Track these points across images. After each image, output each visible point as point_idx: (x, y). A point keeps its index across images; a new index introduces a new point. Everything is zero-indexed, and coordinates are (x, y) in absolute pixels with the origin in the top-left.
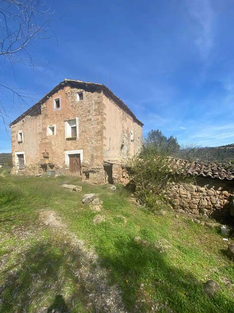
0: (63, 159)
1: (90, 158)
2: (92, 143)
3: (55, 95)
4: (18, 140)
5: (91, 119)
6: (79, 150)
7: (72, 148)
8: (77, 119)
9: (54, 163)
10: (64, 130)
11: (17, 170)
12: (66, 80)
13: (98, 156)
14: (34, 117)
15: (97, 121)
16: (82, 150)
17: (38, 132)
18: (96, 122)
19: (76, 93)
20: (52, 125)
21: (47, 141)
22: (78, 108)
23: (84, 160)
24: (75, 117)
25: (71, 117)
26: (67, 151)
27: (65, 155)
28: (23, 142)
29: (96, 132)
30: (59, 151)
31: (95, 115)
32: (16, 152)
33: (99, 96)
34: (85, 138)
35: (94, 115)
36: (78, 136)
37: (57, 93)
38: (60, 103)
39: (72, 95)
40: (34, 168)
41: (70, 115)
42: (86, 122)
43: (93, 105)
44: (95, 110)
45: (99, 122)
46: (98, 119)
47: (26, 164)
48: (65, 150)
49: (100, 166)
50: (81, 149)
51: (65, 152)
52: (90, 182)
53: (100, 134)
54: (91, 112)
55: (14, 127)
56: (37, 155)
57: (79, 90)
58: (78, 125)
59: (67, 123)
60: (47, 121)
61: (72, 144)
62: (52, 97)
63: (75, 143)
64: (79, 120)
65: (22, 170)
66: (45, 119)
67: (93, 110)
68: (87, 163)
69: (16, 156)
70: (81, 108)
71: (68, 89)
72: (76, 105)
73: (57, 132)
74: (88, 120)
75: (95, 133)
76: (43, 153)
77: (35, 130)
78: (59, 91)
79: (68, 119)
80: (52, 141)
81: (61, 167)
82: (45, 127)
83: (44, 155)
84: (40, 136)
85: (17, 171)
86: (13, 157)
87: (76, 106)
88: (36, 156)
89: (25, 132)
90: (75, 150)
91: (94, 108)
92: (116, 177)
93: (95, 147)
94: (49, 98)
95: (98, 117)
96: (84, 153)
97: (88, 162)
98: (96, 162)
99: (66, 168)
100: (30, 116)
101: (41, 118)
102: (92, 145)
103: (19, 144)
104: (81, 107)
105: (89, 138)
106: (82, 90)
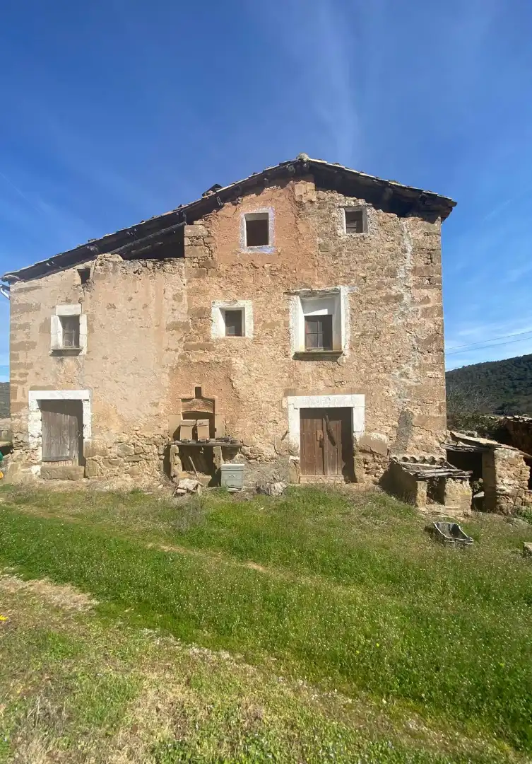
0: (281, 423)
1: (395, 423)
2: (405, 375)
3: (246, 199)
4: (53, 344)
5: (398, 298)
6: (349, 397)
7: (321, 386)
8: (345, 291)
9: (239, 438)
10: (286, 324)
11: (38, 464)
12: (306, 158)
13: (427, 418)
14: (150, 265)
15: (426, 306)
16: (362, 397)
17: (168, 320)
18: (420, 307)
19: (340, 207)
20: (235, 301)
21: (210, 356)
22: (348, 255)
23: (368, 430)
24: (337, 284)
25: (316, 283)
26: (298, 398)
27: (286, 409)
28: (84, 352)
29: (418, 341)
30: (264, 393)
31: (417, 287)
32: (33, 389)
33: (429, 229)
34: (375, 355)
35: (411, 285)
36: (347, 347)
37: (258, 194)
38: (271, 228)
39: (324, 212)
40: (138, 457)
41: (314, 275)
42: (381, 306)
43: (408, 255)
44: (415, 271)
45: (432, 309)
46: (426, 300)
47: (92, 437)
48: (288, 392)
49: (433, 452)
50: (359, 392)
51: (291, 399)
52: (453, 511)
53: (434, 346)
54: (400, 275)
55: (28, 290)
56: (156, 405)
57: (351, 201)
58: (348, 311)
59: (297, 299)
60: (212, 284)
61: (319, 373)
62: (235, 204)
63: (333, 370)
64: (353, 295)
65: (62, 464)
66: (200, 275)
67: (409, 270)
68: (381, 443)
69: (34, 406)
70: (362, 258)
71: (305, 189)
72: (340, 245)
73: (255, 328)
74: (387, 299)
75: (415, 343)
76: (184, 400)
77: (152, 309)
78: (266, 190)
79: (304, 287)
80: (233, 359)
81: (269, 452)
82: (202, 304)
83: (191, 406)
84: (178, 335)
85: (36, 469)
86: (19, 410)
87: (340, 249)
88: (154, 411)
89: (99, 316)
90: (333, 393)
91: (409, 265)
92: (508, 490)
93: (416, 387)
94: (222, 206)
95: (425, 292)
96: (368, 407)
97: (384, 438)
98: (420, 437)
99: (291, 457)
100: (121, 258)
101: (184, 273)
102: (403, 379)
103: (62, 360)
104: (362, 254)
105: (389, 358)
106: (362, 202)
